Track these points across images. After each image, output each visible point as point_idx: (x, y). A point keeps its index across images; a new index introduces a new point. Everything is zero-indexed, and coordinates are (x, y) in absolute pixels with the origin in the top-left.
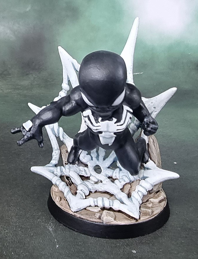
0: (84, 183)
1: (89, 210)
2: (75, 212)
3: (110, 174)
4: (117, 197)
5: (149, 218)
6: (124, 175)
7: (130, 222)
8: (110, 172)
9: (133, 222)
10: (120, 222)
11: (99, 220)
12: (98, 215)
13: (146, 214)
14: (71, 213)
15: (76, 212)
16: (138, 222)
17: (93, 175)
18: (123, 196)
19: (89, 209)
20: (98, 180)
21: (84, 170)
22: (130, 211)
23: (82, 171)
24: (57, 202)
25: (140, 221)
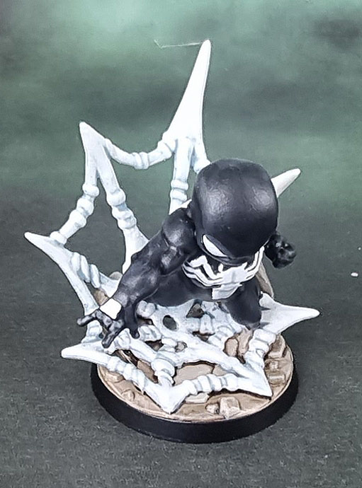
0: (160, 357)
1: (193, 403)
2: (172, 413)
3: (195, 328)
4: (224, 368)
5: (283, 389)
6: (222, 326)
7: (262, 405)
8: (194, 324)
9: (266, 403)
10: (250, 410)
11: (217, 417)
12: (212, 409)
13: (278, 384)
14: (167, 416)
15: (174, 412)
16: (272, 402)
17: (166, 335)
18: (234, 363)
19: (191, 401)
20: (178, 342)
21: (150, 332)
22: (257, 388)
23: (148, 334)
24: (130, 400)
25: (274, 399)
